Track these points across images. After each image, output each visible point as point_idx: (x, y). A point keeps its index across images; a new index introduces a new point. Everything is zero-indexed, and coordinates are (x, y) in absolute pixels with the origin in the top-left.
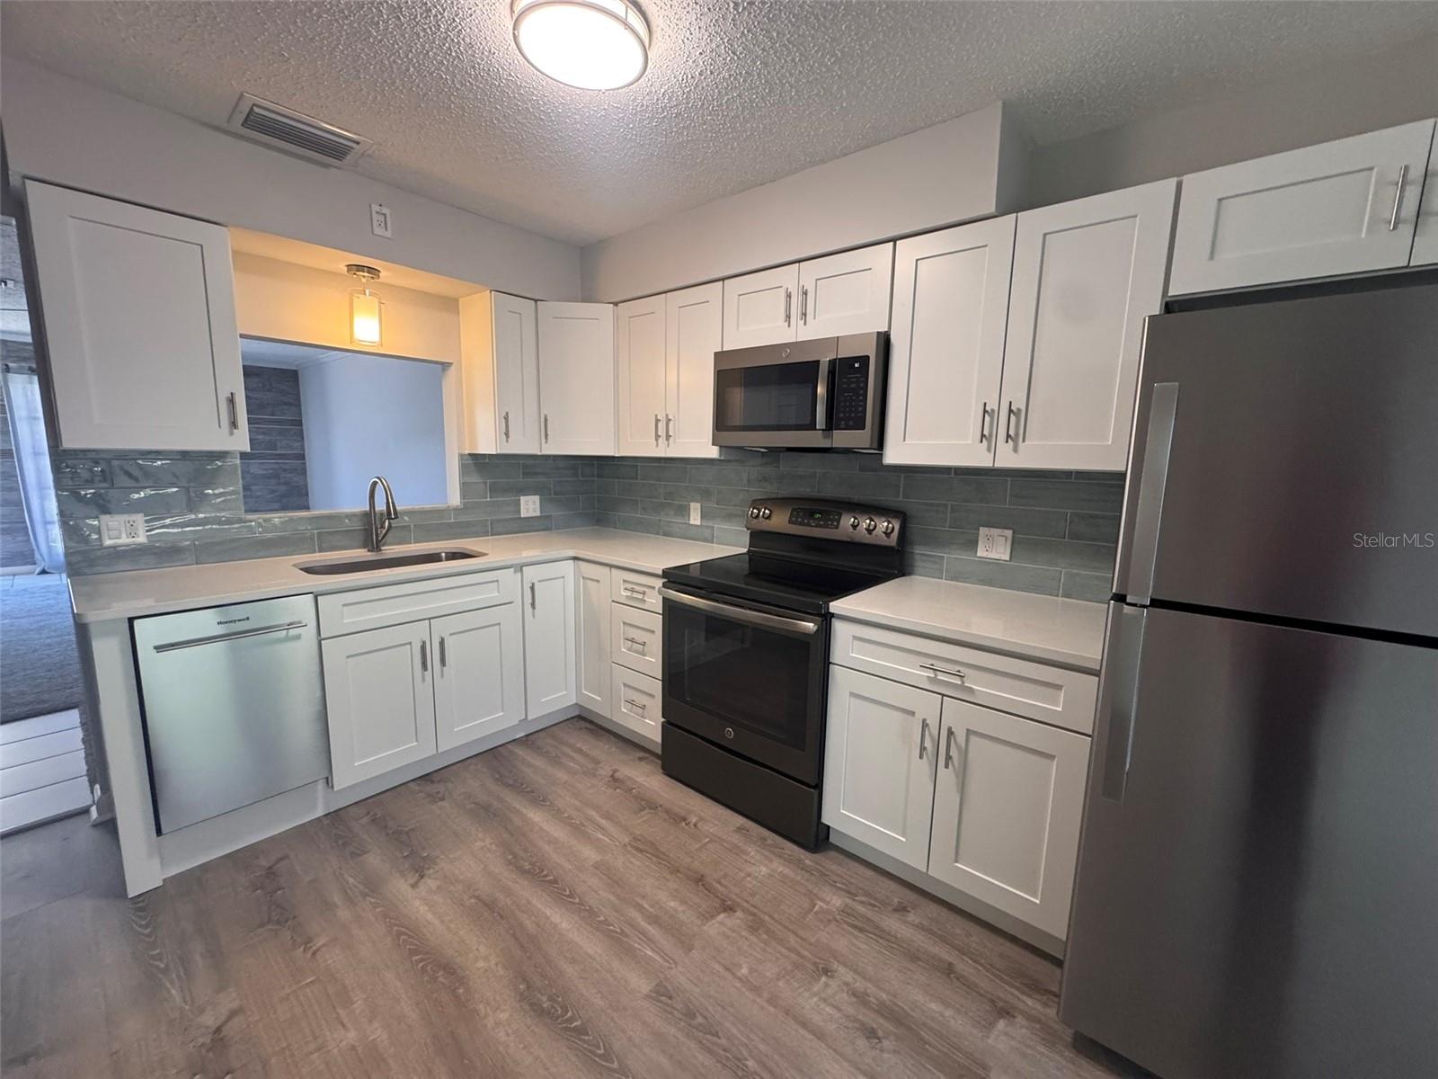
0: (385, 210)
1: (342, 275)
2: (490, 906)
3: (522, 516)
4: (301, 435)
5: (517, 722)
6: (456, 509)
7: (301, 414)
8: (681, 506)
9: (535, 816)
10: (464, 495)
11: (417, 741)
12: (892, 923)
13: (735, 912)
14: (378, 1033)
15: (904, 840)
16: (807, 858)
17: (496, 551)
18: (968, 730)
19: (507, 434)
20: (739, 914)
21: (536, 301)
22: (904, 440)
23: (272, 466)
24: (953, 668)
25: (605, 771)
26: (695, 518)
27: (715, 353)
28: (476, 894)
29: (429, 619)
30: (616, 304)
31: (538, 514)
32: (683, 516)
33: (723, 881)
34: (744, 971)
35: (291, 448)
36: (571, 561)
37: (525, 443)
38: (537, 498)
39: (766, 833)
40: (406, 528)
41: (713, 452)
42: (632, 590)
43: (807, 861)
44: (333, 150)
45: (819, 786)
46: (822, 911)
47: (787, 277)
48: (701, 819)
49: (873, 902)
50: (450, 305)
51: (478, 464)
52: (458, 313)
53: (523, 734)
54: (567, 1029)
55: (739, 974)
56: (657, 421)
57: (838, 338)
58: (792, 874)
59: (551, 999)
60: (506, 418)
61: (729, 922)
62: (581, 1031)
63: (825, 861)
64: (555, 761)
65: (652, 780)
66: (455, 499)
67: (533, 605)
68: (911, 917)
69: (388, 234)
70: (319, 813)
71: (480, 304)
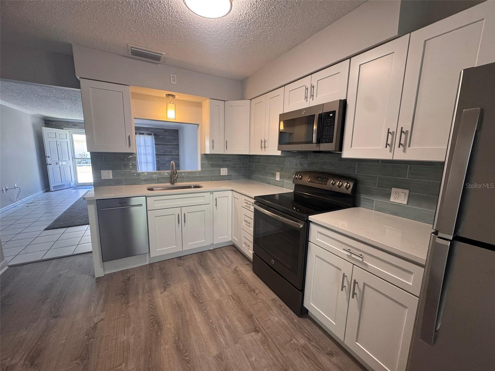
0: (174, 76)
2: (179, 305)
3: (221, 175)
4: (178, 149)
5: (210, 244)
6: (199, 172)
7: (178, 143)
8: (273, 173)
9: (205, 278)
10: (202, 168)
11: (176, 245)
12: (323, 359)
13: (258, 333)
15: (335, 324)
16: (296, 319)
17: (206, 186)
18: (364, 283)
19: (213, 147)
20: (260, 334)
21: (225, 101)
22: (351, 147)
23: (171, 158)
24: (359, 253)
25: (233, 267)
26: (278, 178)
27: (280, 115)
28: (177, 301)
29: (181, 207)
30: (251, 100)
31: (227, 174)
32: (274, 177)
33: (259, 319)
34: (253, 359)
35: (176, 153)
36: (231, 191)
37: (219, 150)
38: (226, 169)
39: (283, 303)
40: (183, 177)
41: (279, 153)
42: (247, 203)
43: (295, 320)
44: (155, 58)
45: (303, 290)
46: (294, 343)
47: (307, 82)
48: (260, 292)
49: (318, 347)
50: (199, 105)
51: (206, 157)
52: (202, 107)
53: (213, 248)
54: (184, 359)
55: (250, 360)
56: (262, 141)
57: (323, 104)
58: (287, 324)
59: (183, 346)
60: (213, 142)
61: (255, 337)
62: (188, 362)
63: (303, 322)
64: (219, 260)
65: (248, 273)
66: (199, 169)
67: (216, 205)
68: (334, 359)
69: (175, 83)
70: (147, 263)
71: (207, 104)
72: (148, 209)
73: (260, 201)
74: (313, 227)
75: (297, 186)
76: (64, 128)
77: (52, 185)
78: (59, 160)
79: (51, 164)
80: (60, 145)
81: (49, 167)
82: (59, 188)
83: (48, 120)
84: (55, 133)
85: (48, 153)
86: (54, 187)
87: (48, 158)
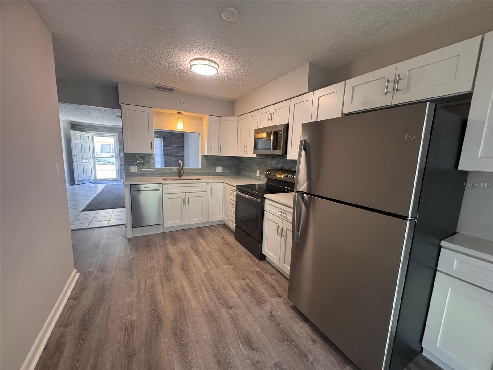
0: (183, 100)
1: (176, 114)
2: (184, 253)
3: (217, 171)
4: (183, 150)
5: (206, 221)
6: (200, 169)
7: (184, 145)
8: (255, 171)
9: (201, 241)
10: (202, 165)
11: (182, 220)
12: (267, 277)
14: (155, 265)
15: (275, 257)
16: (257, 261)
17: (204, 179)
18: (287, 229)
19: (210, 150)
20: (232, 266)
21: (219, 117)
22: (291, 153)
23: (176, 158)
24: (284, 212)
25: (222, 236)
26: (258, 175)
27: (255, 129)
28: (182, 250)
29: (186, 193)
30: (238, 116)
31: (221, 171)
32: (255, 173)
33: (233, 260)
34: (226, 274)
35: (181, 154)
36: (222, 183)
37: (215, 153)
38: (221, 167)
39: (251, 254)
40: (188, 173)
41: (255, 156)
42: (232, 191)
43: (256, 261)
44: (171, 90)
45: (261, 242)
46: (252, 270)
47: (269, 109)
48: (237, 249)
49: (266, 272)
50: (201, 119)
51: (206, 158)
52: (203, 121)
53: (208, 225)
54: (186, 273)
55: (224, 275)
56: (244, 147)
57: (277, 125)
58: (250, 262)
59: (186, 268)
60: (210, 146)
61: (229, 267)
62: (189, 274)
63: (262, 263)
64: (212, 232)
65: (231, 239)
66: (200, 167)
67: (211, 193)
68: (273, 277)
69: (184, 105)
70: (161, 232)
71: (206, 118)
72: (163, 193)
73: (240, 188)
74: (266, 202)
75: (268, 180)
76: (87, 131)
77: (76, 179)
78: (82, 158)
79: (76, 162)
80: (83, 146)
81: (75, 164)
82: (81, 182)
83: (74, 124)
84: (80, 135)
85: (74, 153)
86: (78, 181)
87: (74, 156)
